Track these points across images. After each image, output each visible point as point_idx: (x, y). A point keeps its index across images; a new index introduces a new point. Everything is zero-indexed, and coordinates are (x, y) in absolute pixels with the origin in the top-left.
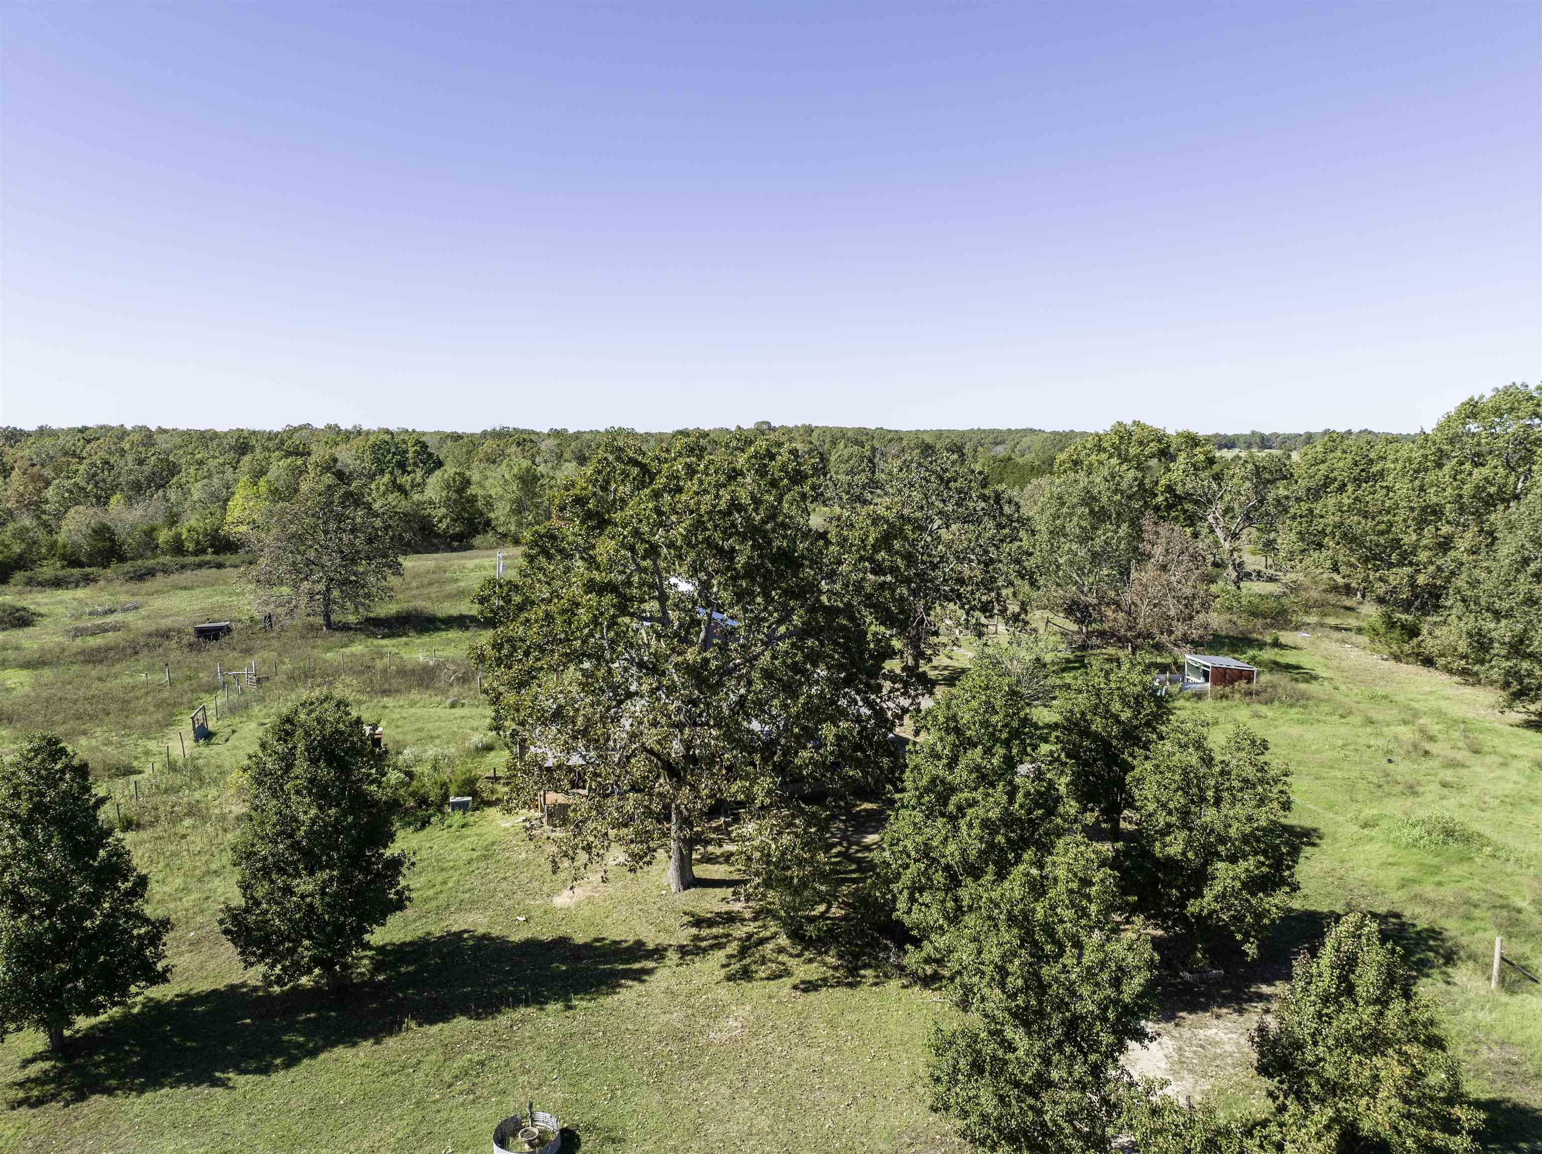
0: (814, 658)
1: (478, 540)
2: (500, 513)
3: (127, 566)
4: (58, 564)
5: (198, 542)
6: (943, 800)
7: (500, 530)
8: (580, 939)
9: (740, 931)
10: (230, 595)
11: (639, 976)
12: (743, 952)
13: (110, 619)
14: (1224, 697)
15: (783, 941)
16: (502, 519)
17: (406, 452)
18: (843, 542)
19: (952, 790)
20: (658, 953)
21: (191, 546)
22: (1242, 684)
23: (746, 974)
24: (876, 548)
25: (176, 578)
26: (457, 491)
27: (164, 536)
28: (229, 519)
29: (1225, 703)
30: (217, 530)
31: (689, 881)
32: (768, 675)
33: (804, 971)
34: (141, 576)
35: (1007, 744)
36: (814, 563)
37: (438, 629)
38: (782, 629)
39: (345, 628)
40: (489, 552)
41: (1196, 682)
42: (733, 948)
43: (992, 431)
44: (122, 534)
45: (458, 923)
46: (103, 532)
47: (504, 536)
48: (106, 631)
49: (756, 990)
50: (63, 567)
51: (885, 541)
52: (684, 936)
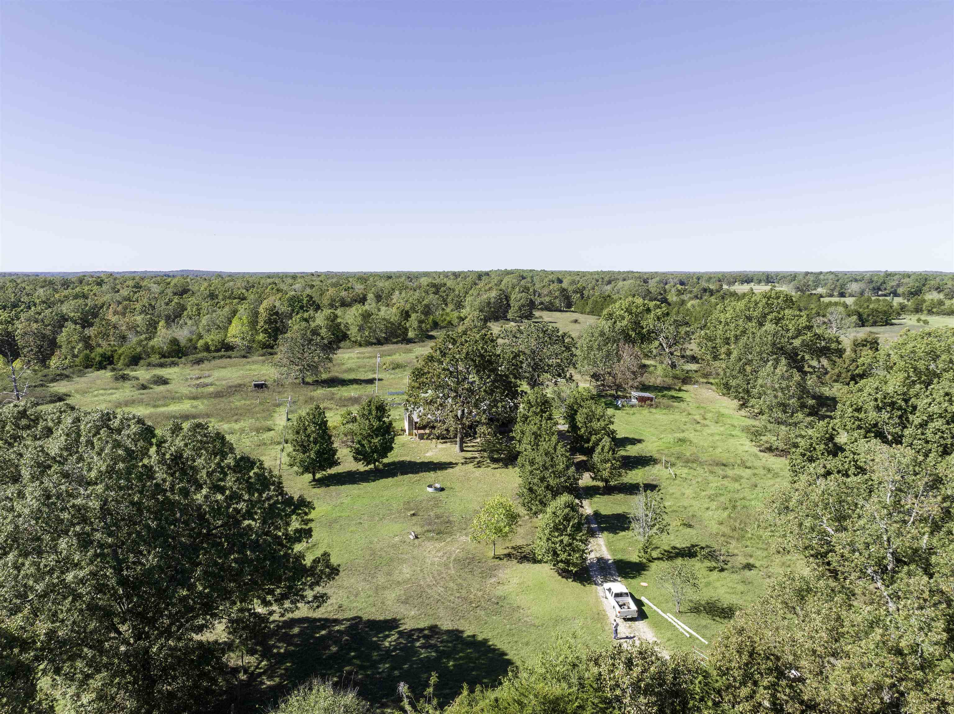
0: (497, 388)
1: (342, 344)
2: (353, 332)
3: (191, 357)
4: (157, 357)
5: (216, 346)
6: (526, 419)
7: (353, 339)
8: (435, 461)
9: (478, 460)
10: (247, 370)
11: (452, 467)
12: (478, 463)
13: (202, 380)
14: (641, 406)
15: (489, 461)
16: (353, 335)
17: (303, 300)
18: (504, 358)
19: (528, 417)
20: (456, 464)
21: (213, 348)
22: (648, 402)
23: (479, 467)
24: (512, 359)
25: (213, 363)
26: (332, 321)
27: (201, 343)
28: (229, 335)
29: (641, 408)
30: (224, 341)
31: (462, 450)
32: (485, 391)
33: (493, 466)
34: (199, 362)
35: (541, 406)
36: (496, 363)
37: (348, 385)
38: (488, 381)
39: (308, 383)
40: (349, 350)
41: (634, 401)
42: (476, 463)
43: (609, 272)
44: (183, 342)
45: (402, 459)
46: (174, 342)
47: (355, 342)
48: (207, 385)
49: (482, 469)
50: (160, 358)
51: (515, 357)
52: (463, 461)
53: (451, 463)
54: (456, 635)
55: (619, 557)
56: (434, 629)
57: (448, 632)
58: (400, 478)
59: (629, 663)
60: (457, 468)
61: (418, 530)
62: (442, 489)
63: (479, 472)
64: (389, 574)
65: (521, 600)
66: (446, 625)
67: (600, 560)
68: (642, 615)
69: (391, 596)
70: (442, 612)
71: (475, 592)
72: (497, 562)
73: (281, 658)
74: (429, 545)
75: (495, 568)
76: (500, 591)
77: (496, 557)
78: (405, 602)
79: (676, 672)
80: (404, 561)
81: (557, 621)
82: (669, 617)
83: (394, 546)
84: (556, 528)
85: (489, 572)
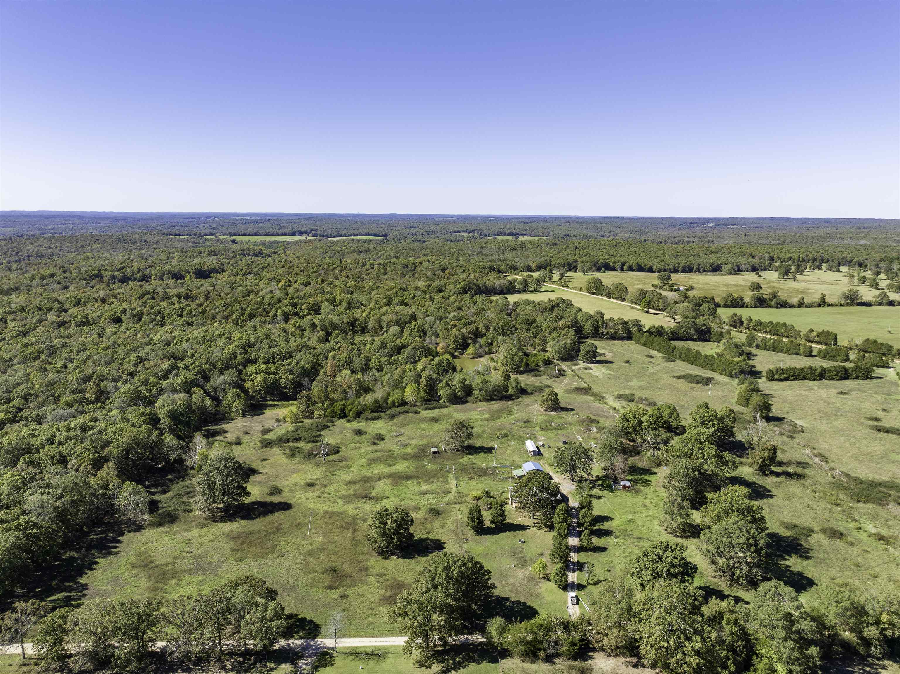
1: (469, 399)
3: (387, 413)
4: (369, 413)
5: (399, 403)
7: (475, 395)
8: (522, 524)
9: (539, 524)
11: (529, 528)
12: (539, 527)
14: (623, 490)
15: (544, 527)
20: (531, 526)
21: (397, 405)
23: (540, 529)
27: (390, 400)
29: (623, 492)
31: (534, 518)
33: (545, 530)
40: (474, 404)
41: (621, 487)
44: (381, 400)
45: (509, 522)
47: (477, 397)
49: (540, 531)
50: (371, 414)
52: (533, 525)
53: (528, 526)
54: (524, 604)
55: (579, 582)
56: (519, 601)
57: (523, 603)
58: (508, 533)
59: (557, 619)
60: (531, 529)
61: (515, 563)
62: (524, 542)
63: (539, 533)
64: (506, 581)
65: (544, 595)
66: (523, 600)
67: (573, 582)
68: (578, 603)
69: (507, 589)
70: (522, 596)
71: (532, 591)
72: (540, 580)
73: (480, 606)
74: (519, 570)
75: (539, 582)
76: (539, 591)
77: (540, 578)
78: (512, 592)
79: (568, 622)
80: (511, 576)
81: (554, 602)
82: (585, 605)
83: (507, 569)
84: (557, 574)
85: (537, 584)
